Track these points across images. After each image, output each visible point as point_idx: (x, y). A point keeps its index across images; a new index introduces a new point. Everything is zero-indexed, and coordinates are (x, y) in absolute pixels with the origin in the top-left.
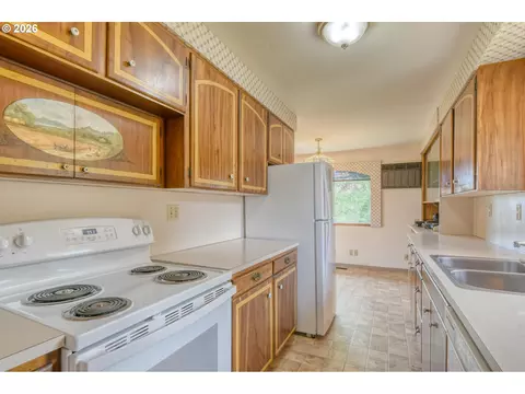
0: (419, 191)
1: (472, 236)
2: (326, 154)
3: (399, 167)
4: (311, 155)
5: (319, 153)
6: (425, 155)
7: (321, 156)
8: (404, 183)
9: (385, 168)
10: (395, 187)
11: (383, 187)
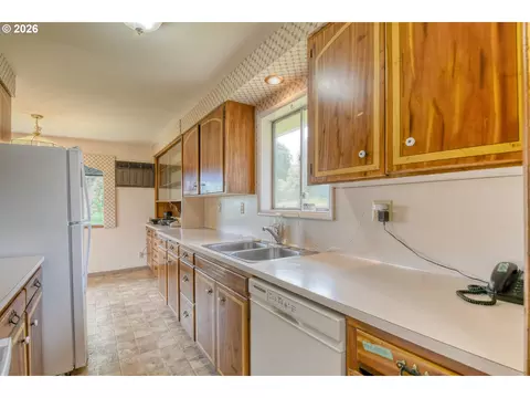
0: (152, 191)
1: (203, 227)
2: (47, 137)
3: (134, 166)
4: (26, 135)
5: (38, 134)
6: (157, 158)
7: (39, 139)
8: (139, 182)
9: (120, 165)
10: (130, 186)
11: (117, 185)
